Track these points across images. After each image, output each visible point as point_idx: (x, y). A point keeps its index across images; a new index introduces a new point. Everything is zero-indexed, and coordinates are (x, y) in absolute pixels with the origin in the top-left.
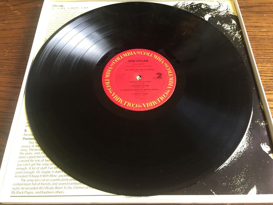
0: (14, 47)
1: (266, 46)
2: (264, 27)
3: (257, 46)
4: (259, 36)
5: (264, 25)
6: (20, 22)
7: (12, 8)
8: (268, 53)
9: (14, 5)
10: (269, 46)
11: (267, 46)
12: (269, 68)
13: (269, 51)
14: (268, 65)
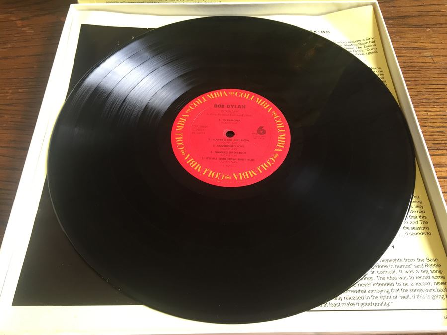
0: (22, 85)
1: (430, 79)
2: (427, 49)
3: (417, 79)
4: (419, 62)
5: (428, 45)
6: (32, 46)
7: (19, 23)
8: (434, 90)
9: (23, 19)
10: (437, 79)
11: (433, 79)
13: (437, 87)
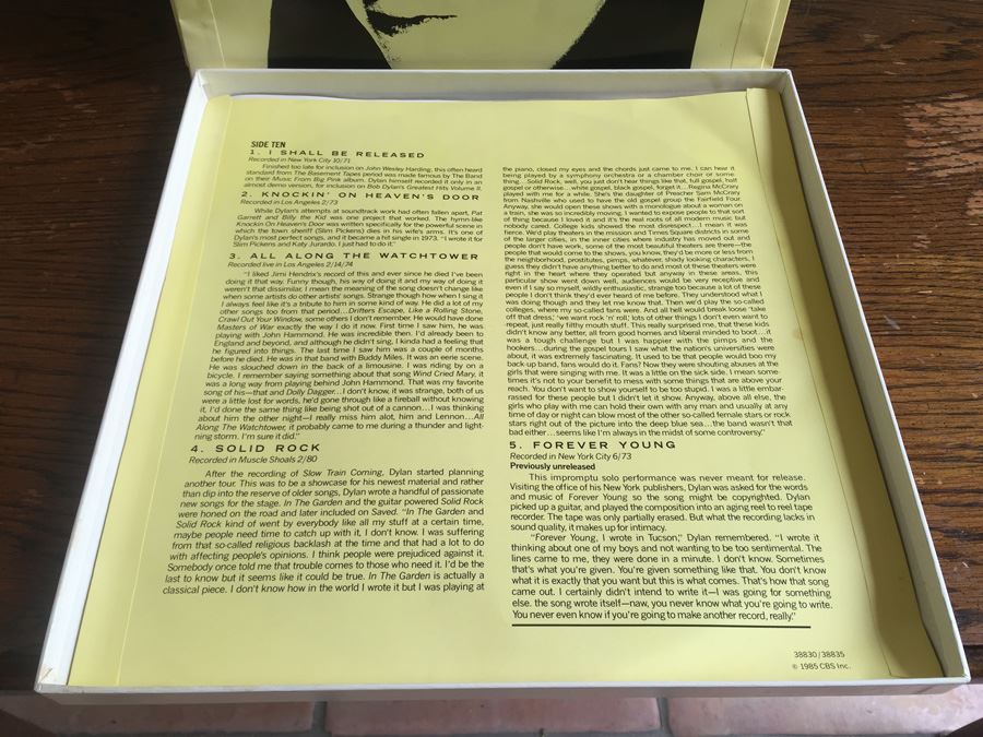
2: (853, 147)
5: (854, 139)
7: (68, 95)
8: (863, 225)
9: (75, 87)
10: (869, 204)
11: (861, 204)
12: (869, 268)
13: (869, 218)
14: (864, 261)
